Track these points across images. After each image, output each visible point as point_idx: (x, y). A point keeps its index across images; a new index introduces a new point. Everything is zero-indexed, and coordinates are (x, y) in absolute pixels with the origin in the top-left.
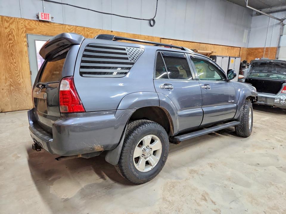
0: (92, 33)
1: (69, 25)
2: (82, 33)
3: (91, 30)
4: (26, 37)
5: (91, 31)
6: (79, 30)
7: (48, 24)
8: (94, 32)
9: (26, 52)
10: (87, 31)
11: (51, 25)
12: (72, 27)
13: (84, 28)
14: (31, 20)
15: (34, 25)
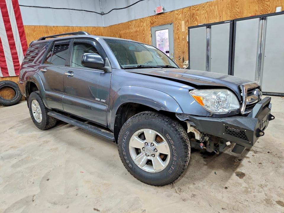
0: (198, 10)
1: (177, 10)
2: (188, 14)
3: (197, 7)
4: (151, 30)
5: (197, 9)
6: (185, 11)
7: (163, 15)
8: (200, 8)
9: (151, 41)
10: (193, 9)
11: (164, 15)
12: (179, 11)
13: (190, 7)
14: (153, 16)
15: (155, 19)
